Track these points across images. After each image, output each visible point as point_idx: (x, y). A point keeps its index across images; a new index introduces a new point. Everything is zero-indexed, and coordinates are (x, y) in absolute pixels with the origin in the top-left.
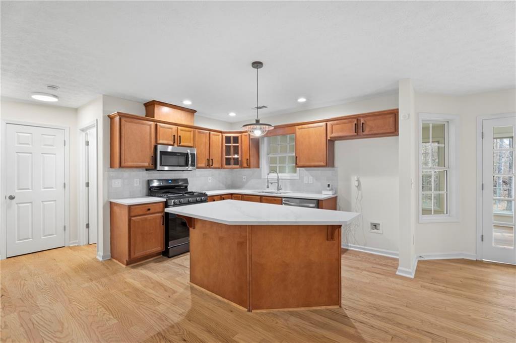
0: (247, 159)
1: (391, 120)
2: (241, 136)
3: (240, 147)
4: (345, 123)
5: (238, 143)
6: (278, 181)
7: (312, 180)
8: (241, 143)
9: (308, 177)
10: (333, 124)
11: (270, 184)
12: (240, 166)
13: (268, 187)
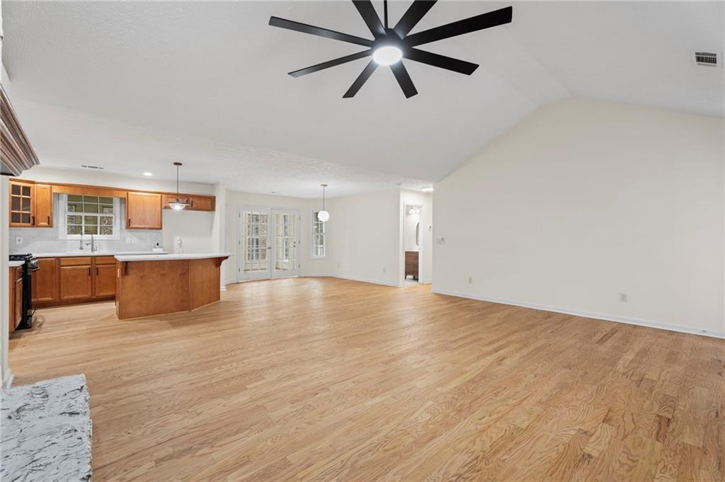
0: (49, 217)
1: (208, 202)
2: (34, 187)
3: (31, 200)
5: (29, 195)
7: (136, 240)
8: (34, 196)
9: (131, 238)
10: (168, 197)
11: (84, 246)
12: (34, 224)
13: (81, 248)
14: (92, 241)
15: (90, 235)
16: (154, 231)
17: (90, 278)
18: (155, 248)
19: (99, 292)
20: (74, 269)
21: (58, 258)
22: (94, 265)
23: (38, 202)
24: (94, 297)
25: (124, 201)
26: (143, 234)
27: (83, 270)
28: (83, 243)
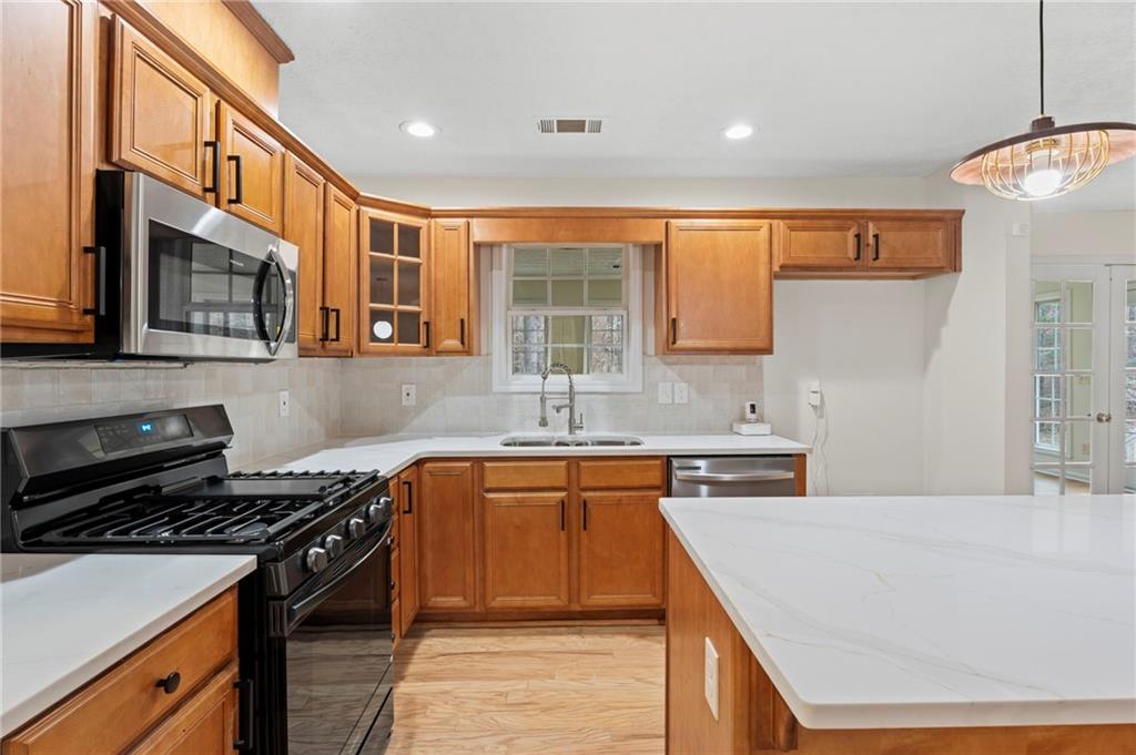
0: (462, 321)
1: (939, 236)
2: (429, 227)
3: (423, 270)
4: (825, 229)
5: (418, 256)
6: (571, 400)
7: (685, 393)
8: (429, 258)
9: (673, 385)
10: (792, 229)
11: (551, 413)
12: (427, 346)
13: (544, 423)
14: (572, 394)
15: (565, 378)
16: (738, 358)
17: (563, 535)
18: (743, 420)
19: (591, 593)
20: (521, 503)
21: (478, 461)
22: (575, 489)
23: (440, 275)
24: (576, 607)
25: (656, 254)
26: (708, 369)
27: (546, 506)
28: (549, 404)
